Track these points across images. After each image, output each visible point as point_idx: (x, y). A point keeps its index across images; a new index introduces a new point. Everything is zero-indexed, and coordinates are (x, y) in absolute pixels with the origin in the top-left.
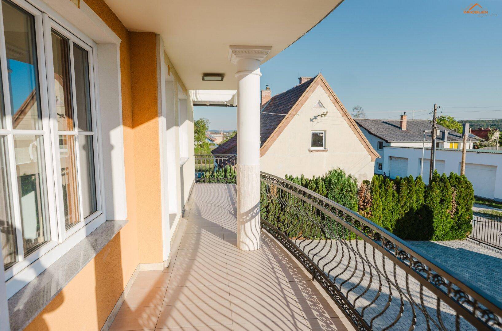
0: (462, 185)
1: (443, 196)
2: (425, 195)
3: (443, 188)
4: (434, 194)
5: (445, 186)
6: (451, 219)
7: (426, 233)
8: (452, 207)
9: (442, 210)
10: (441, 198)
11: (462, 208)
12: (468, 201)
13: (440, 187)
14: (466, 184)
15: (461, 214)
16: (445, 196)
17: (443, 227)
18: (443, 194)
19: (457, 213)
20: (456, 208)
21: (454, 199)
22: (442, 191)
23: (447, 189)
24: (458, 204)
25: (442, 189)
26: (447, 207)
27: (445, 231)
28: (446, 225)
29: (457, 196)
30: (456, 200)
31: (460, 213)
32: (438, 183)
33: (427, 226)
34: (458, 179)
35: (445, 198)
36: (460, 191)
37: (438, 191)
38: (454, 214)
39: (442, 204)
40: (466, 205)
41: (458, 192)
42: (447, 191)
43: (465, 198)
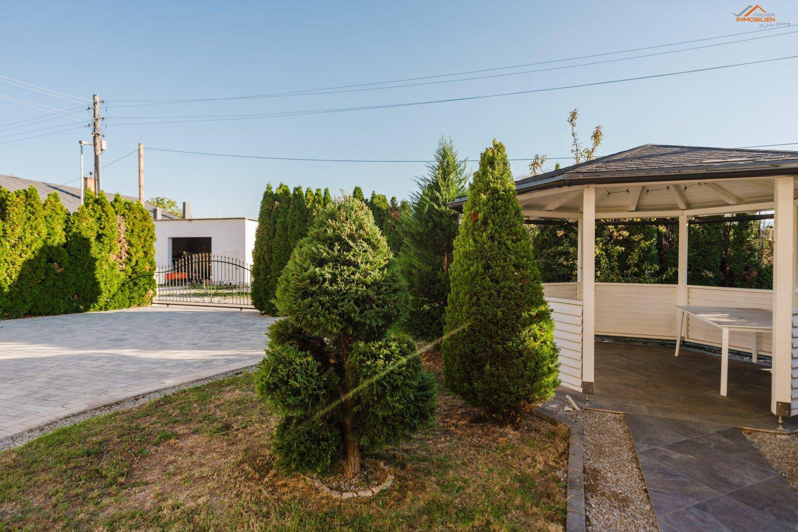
0: (134, 213)
1: (100, 228)
2: (67, 227)
3: (100, 215)
4: (84, 224)
5: (104, 211)
6: (120, 271)
7: (73, 298)
8: (119, 248)
9: (100, 253)
10: (98, 232)
11: (137, 251)
12: (145, 240)
13: (96, 212)
14: (141, 214)
15: (137, 262)
16: (104, 227)
17: (106, 284)
18: (101, 224)
19: (130, 260)
20: (128, 253)
21: (122, 236)
22: (99, 219)
23: (107, 216)
24: (130, 244)
25: (98, 215)
26: (109, 247)
27: (110, 291)
28: (110, 280)
29: (127, 231)
30: (128, 238)
31: (134, 260)
32: (91, 206)
33: (74, 284)
34: (128, 204)
35: (105, 232)
36: (131, 223)
37: (92, 220)
38: (125, 262)
39: (100, 242)
40: (143, 247)
41: (129, 224)
42: (107, 219)
43: (141, 234)
